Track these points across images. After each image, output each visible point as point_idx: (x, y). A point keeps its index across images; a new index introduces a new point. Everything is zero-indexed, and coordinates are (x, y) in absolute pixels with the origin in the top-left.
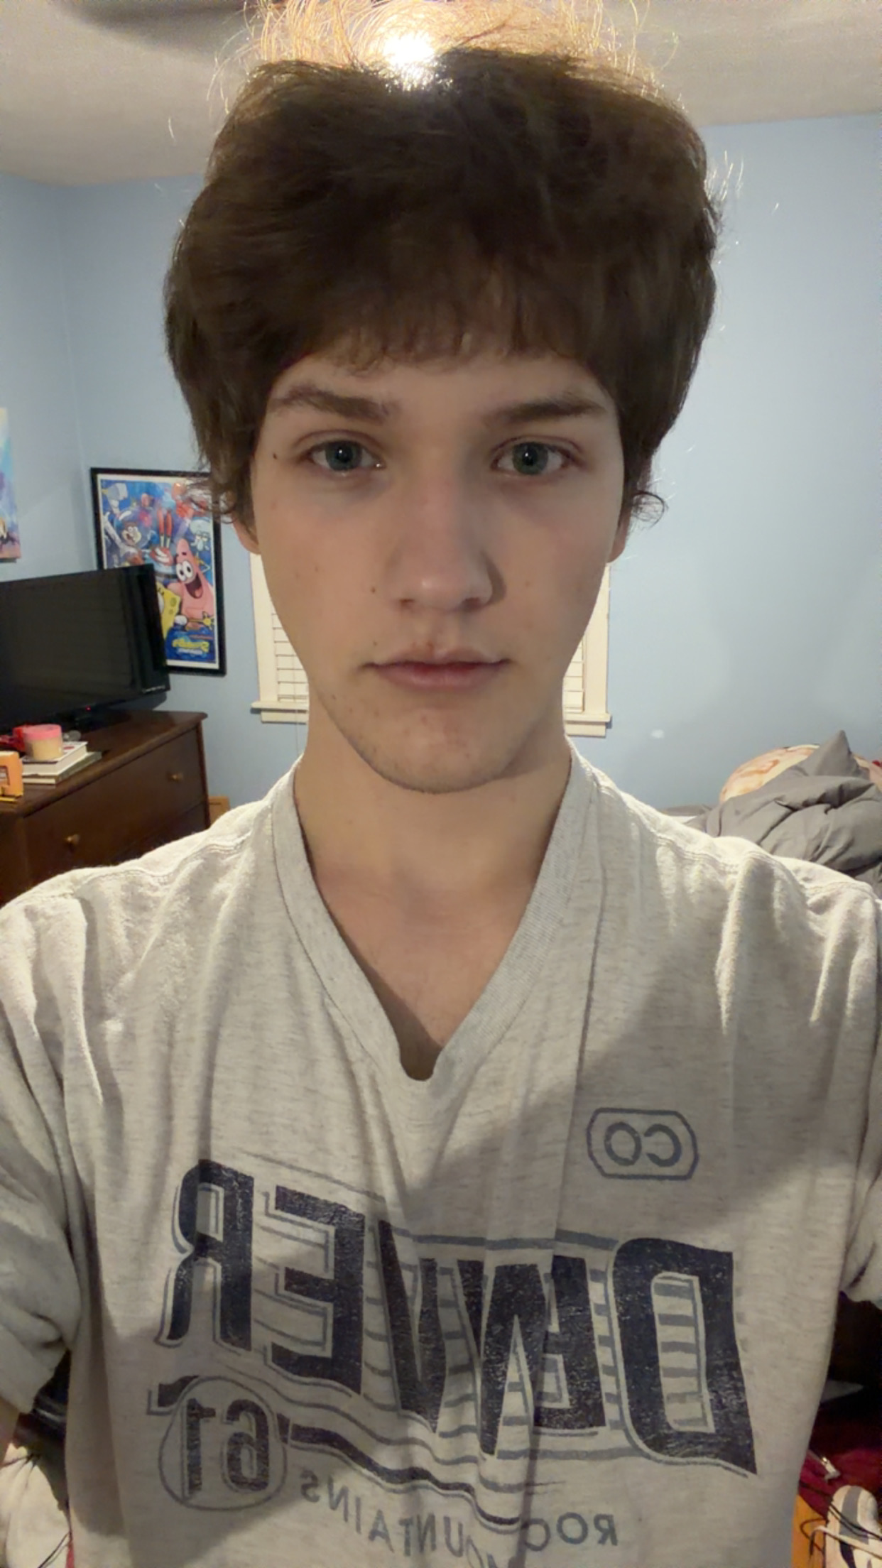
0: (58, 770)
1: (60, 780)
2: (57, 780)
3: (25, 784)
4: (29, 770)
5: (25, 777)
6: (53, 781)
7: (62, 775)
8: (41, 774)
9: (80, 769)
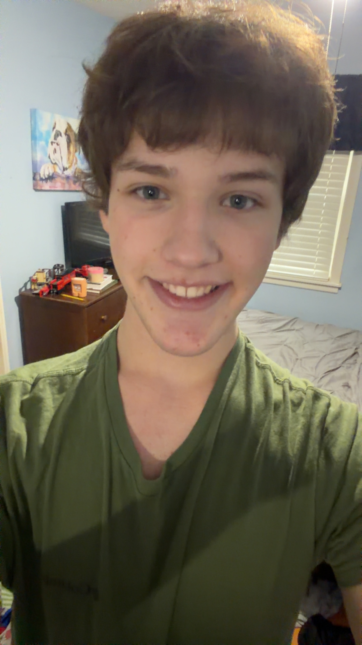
0: (101, 287)
1: (102, 292)
2: (100, 292)
3: (88, 292)
4: (89, 286)
5: (87, 289)
6: (98, 292)
7: (102, 289)
8: (94, 288)
9: (110, 287)
